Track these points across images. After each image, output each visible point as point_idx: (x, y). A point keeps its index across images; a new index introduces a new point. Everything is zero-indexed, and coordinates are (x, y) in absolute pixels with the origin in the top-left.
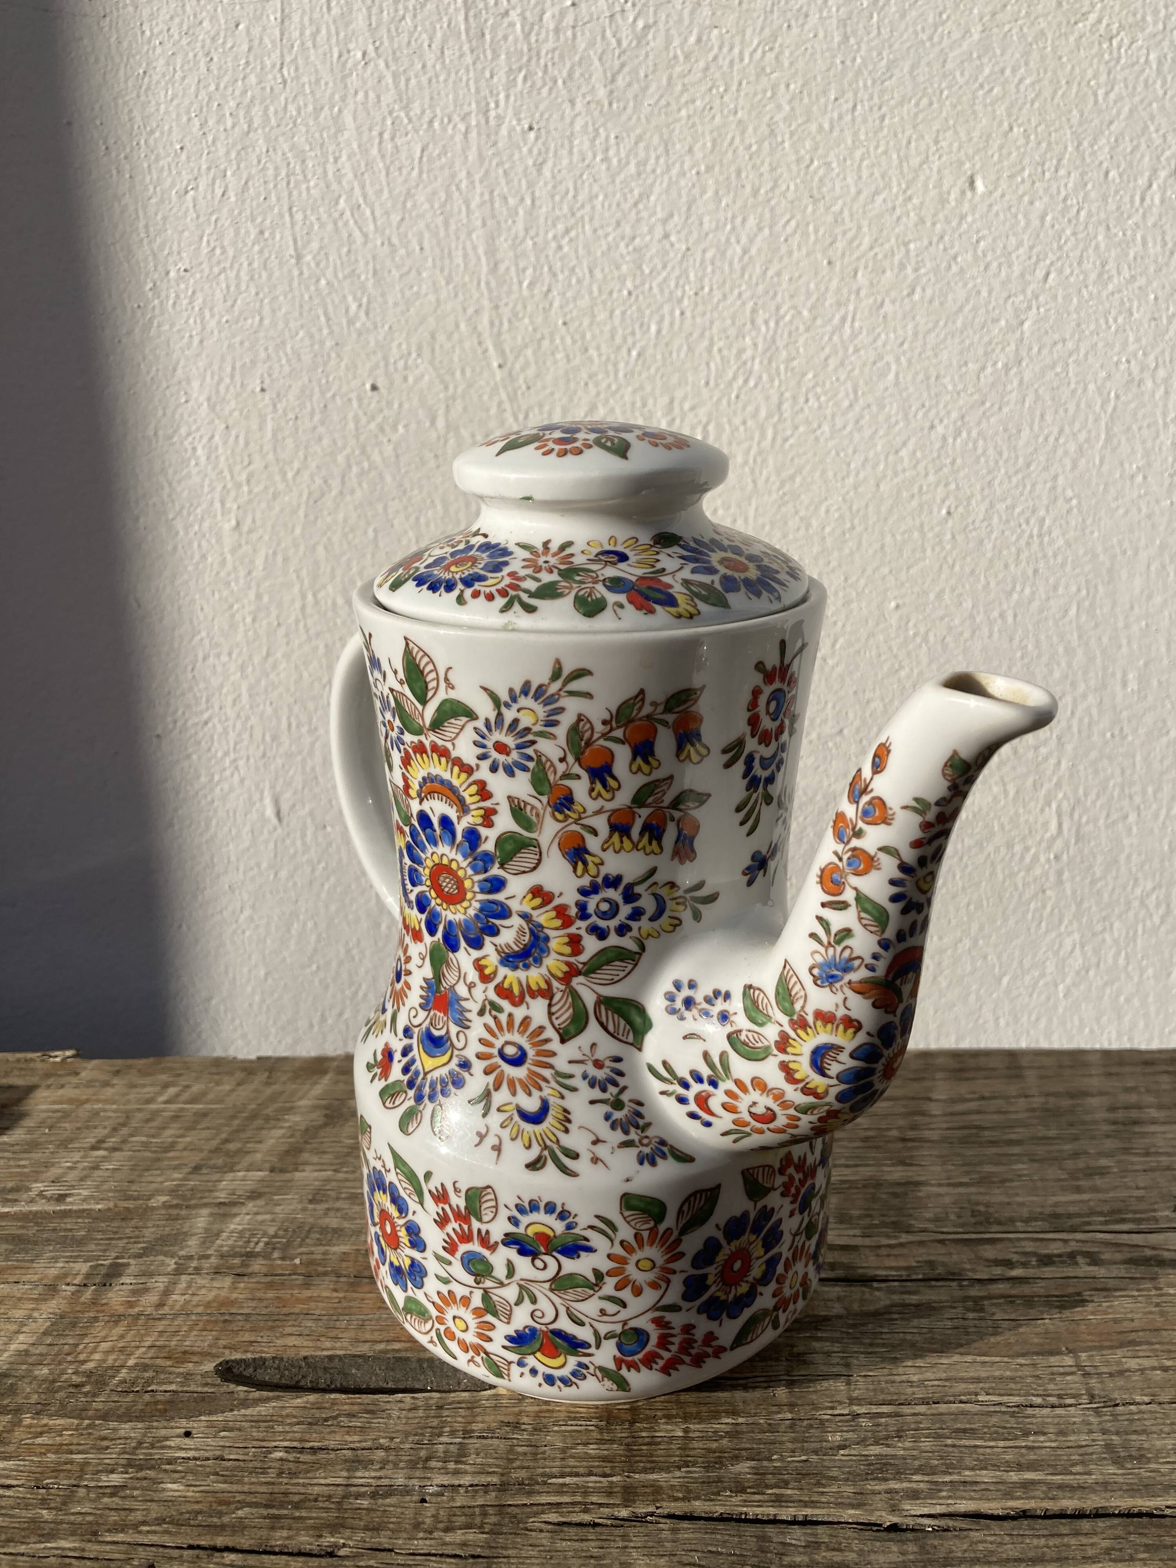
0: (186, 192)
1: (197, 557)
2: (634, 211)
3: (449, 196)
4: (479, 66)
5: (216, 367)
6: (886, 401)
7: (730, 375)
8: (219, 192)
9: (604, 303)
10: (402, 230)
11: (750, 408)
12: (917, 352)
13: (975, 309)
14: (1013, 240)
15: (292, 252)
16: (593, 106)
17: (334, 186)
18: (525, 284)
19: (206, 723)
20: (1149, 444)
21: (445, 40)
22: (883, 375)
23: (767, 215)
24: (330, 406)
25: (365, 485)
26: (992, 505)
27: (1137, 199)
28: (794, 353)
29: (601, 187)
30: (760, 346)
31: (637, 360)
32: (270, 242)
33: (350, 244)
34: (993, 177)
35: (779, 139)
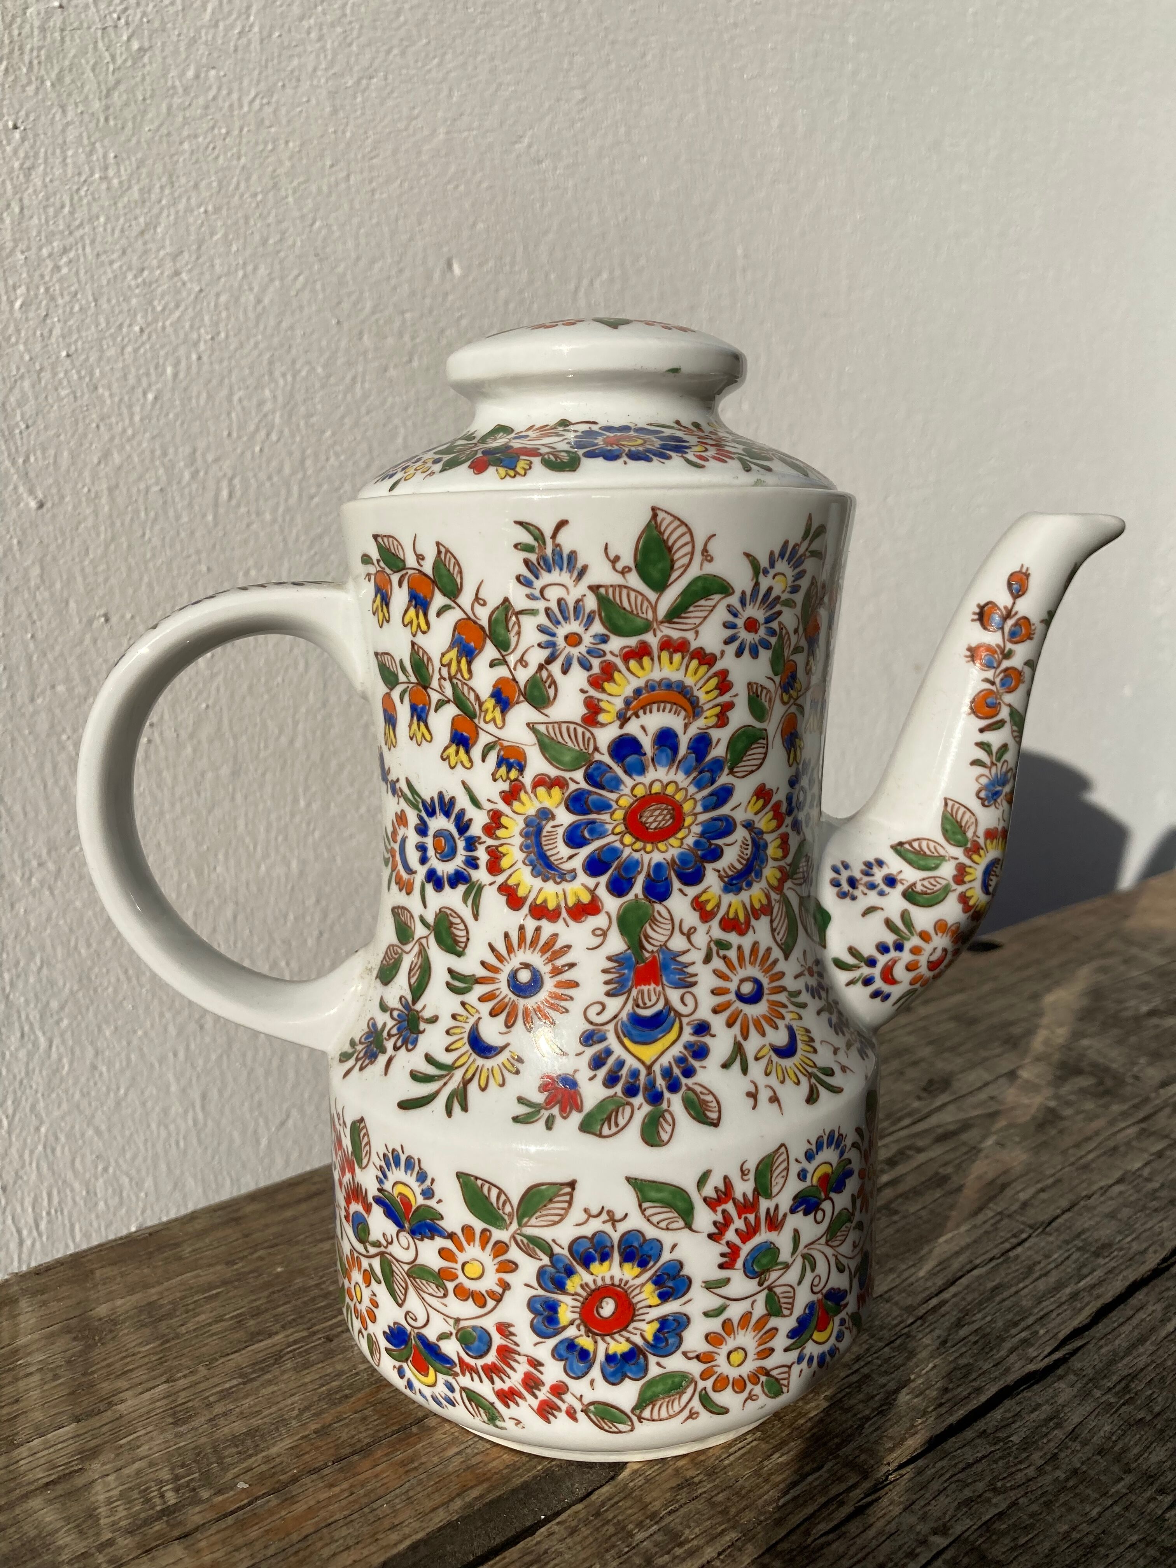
2: (140, 242)
7: (252, 428)
9: (113, 337)
16: (86, 117)
23: (277, 267)
29: (102, 207)
35: (283, 193)
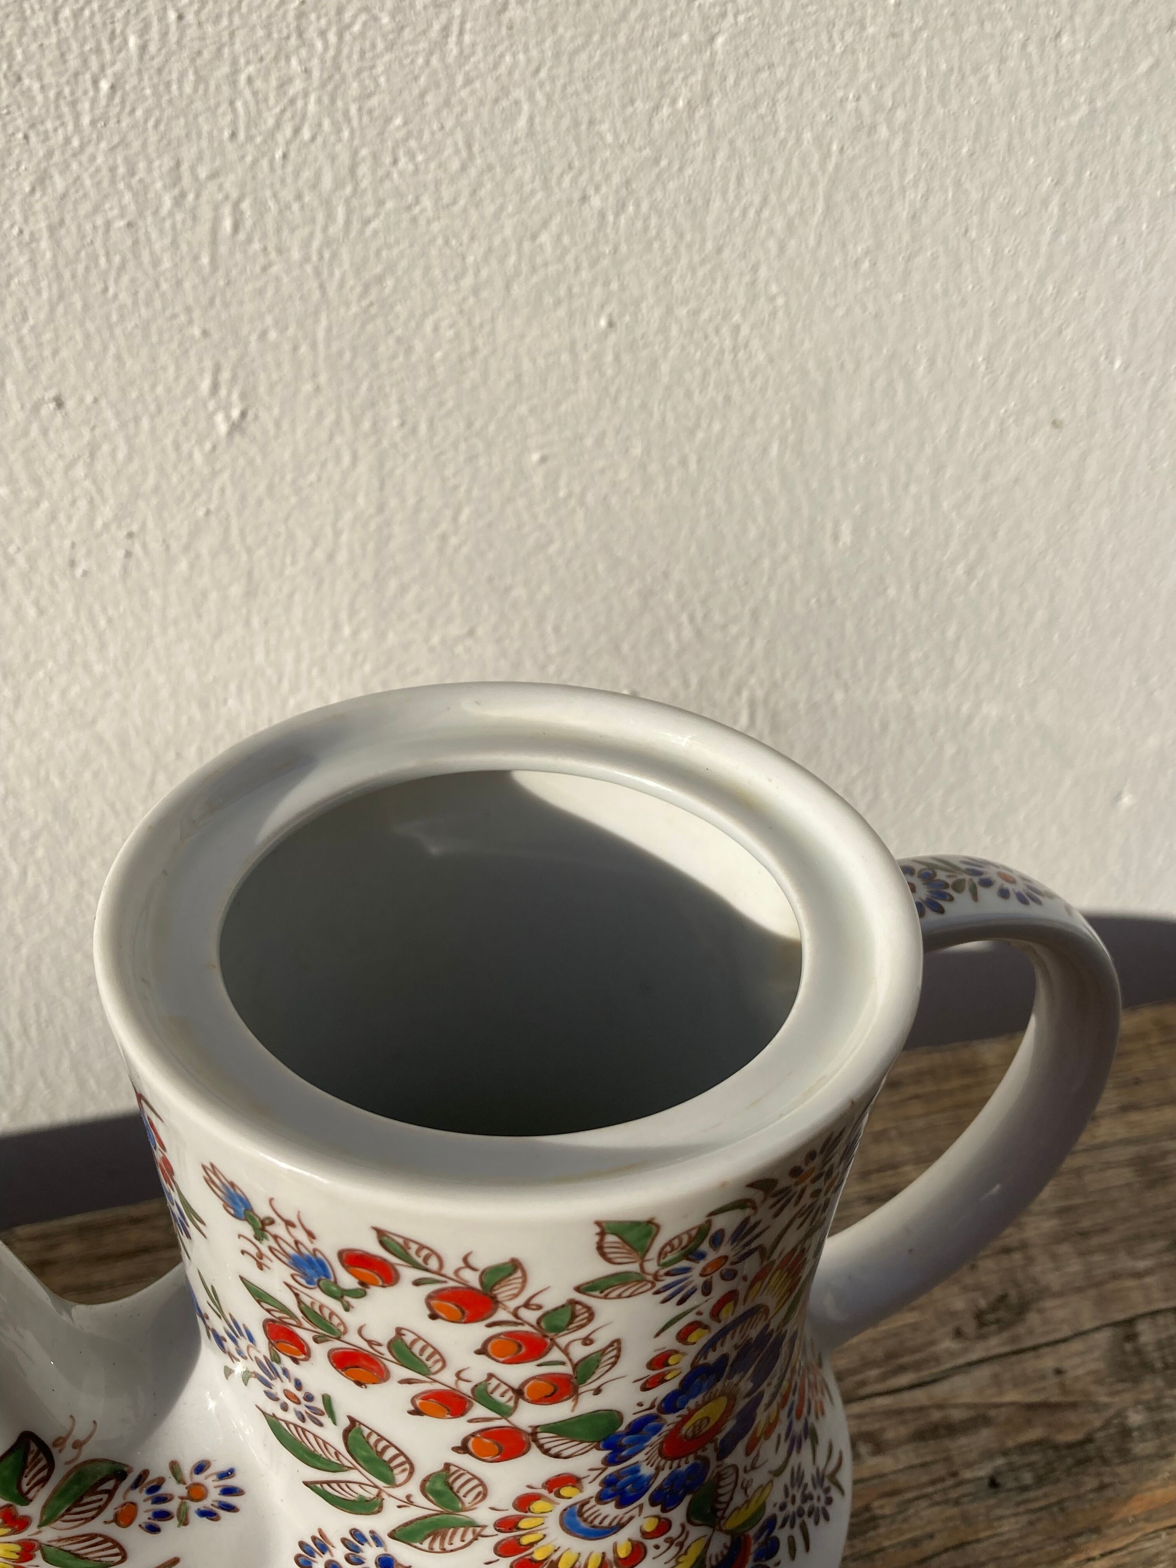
6: (517, 161)
11: (307, 174)
12: (559, 84)
20: (880, 215)
22: (510, 119)
26: (669, 311)
30: (316, 74)
31: (110, 98)
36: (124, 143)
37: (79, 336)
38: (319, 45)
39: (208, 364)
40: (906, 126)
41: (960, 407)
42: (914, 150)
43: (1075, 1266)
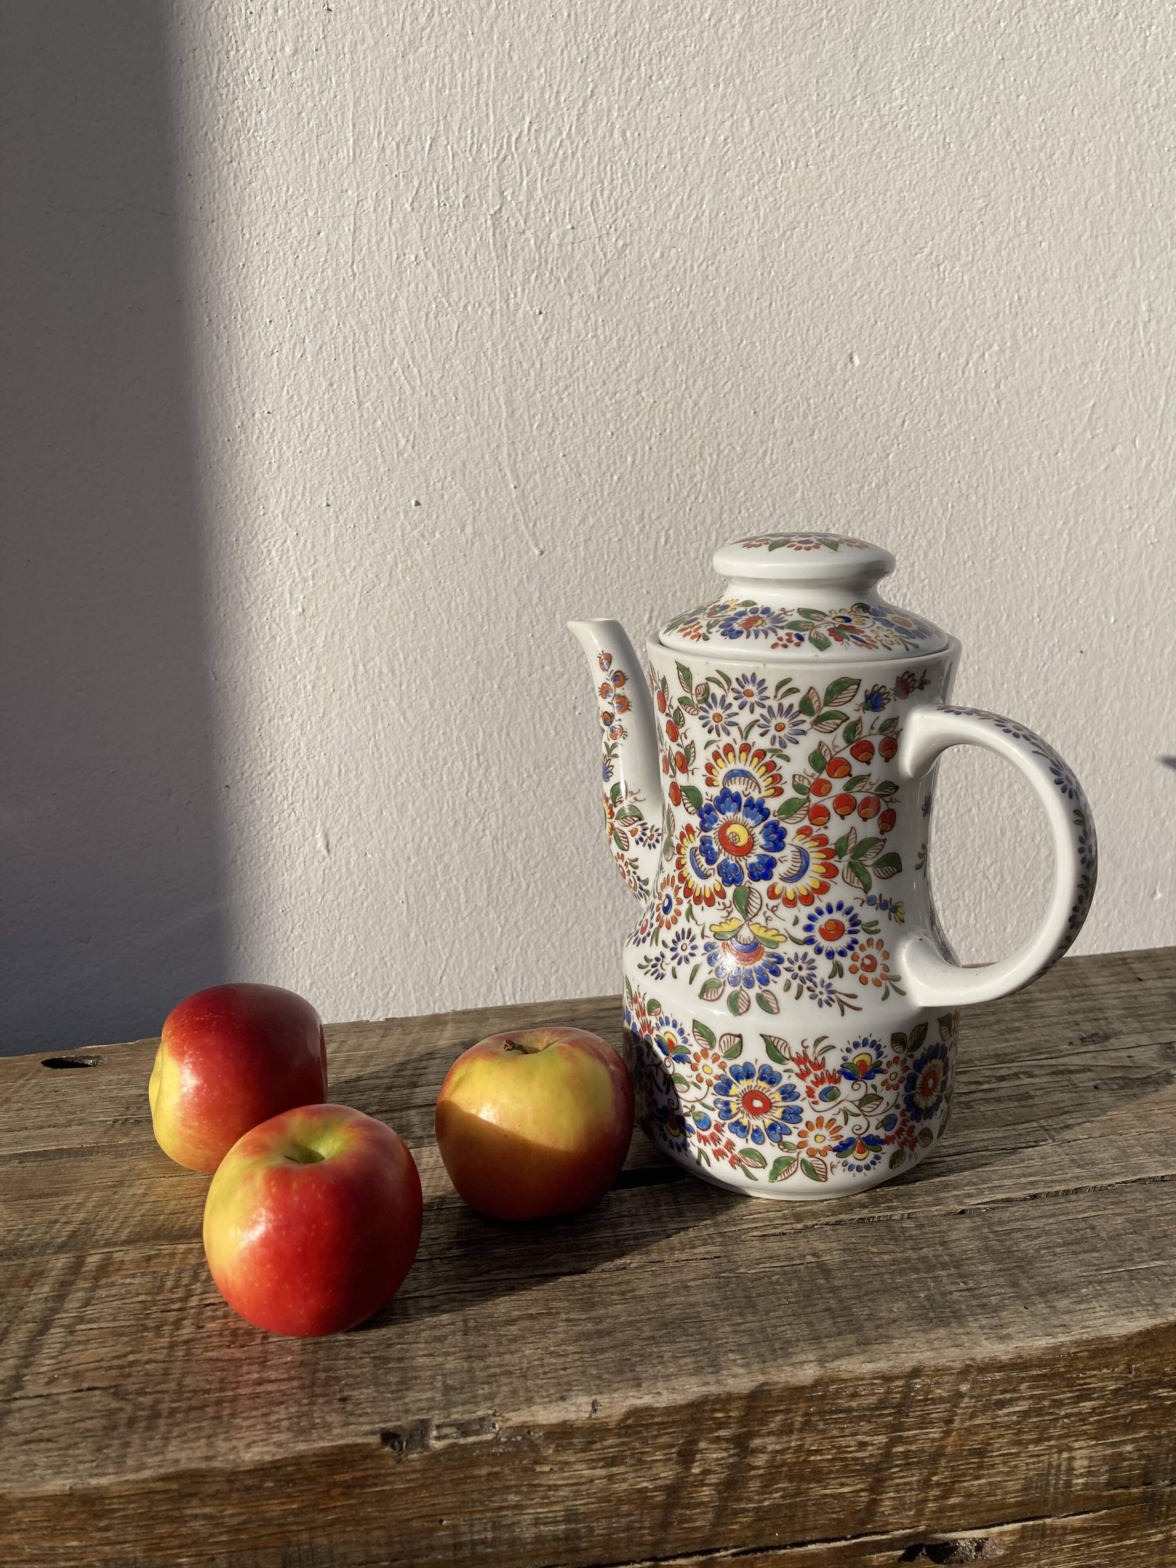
0: (272, 354)
1: (268, 638)
3: (478, 360)
4: (502, 268)
5: (290, 488)
8: (298, 355)
10: (441, 384)
11: (700, 518)
12: (816, 476)
13: (855, 446)
14: (880, 398)
15: (355, 400)
17: (390, 351)
18: (535, 427)
19: (269, 774)
20: (975, 539)
21: (478, 249)
22: (793, 492)
24: (382, 518)
25: (408, 579)
27: (960, 372)
28: (729, 476)
30: (707, 472)
31: (617, 483)
32: (338, 392)
33: (401, 394)
34: (865, 355)
36: (621, 503)
37: (591, 593)
38: (709, 460)
39: (648, 607)
40: (984, 495)
41: (1027, 641)
42: (990, 507)
43: (1136, 1025)
